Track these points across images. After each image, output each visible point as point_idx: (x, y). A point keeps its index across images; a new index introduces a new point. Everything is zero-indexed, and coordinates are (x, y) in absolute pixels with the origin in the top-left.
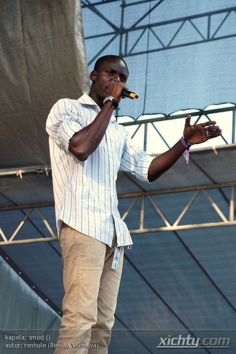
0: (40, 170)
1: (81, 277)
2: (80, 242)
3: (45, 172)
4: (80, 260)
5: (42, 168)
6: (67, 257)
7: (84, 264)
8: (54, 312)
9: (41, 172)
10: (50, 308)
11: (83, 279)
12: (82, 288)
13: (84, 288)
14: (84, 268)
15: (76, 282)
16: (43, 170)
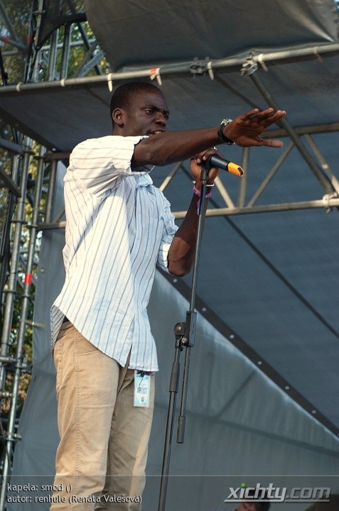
0: (197, 67)
1: (82, 420)
2: (81, 367)
3: (207, 72)
4: (81, 393)
5: (200, 64)
6: (63, 388)
7: (86, 400)
8: (248, 361)
9: (200, 71)
10: (240, 354)
11: (84, 422)
12: (83, 435)
13: (87, 434)
14: (87, 406)
15: (74, 427)
16: (203, 67)
